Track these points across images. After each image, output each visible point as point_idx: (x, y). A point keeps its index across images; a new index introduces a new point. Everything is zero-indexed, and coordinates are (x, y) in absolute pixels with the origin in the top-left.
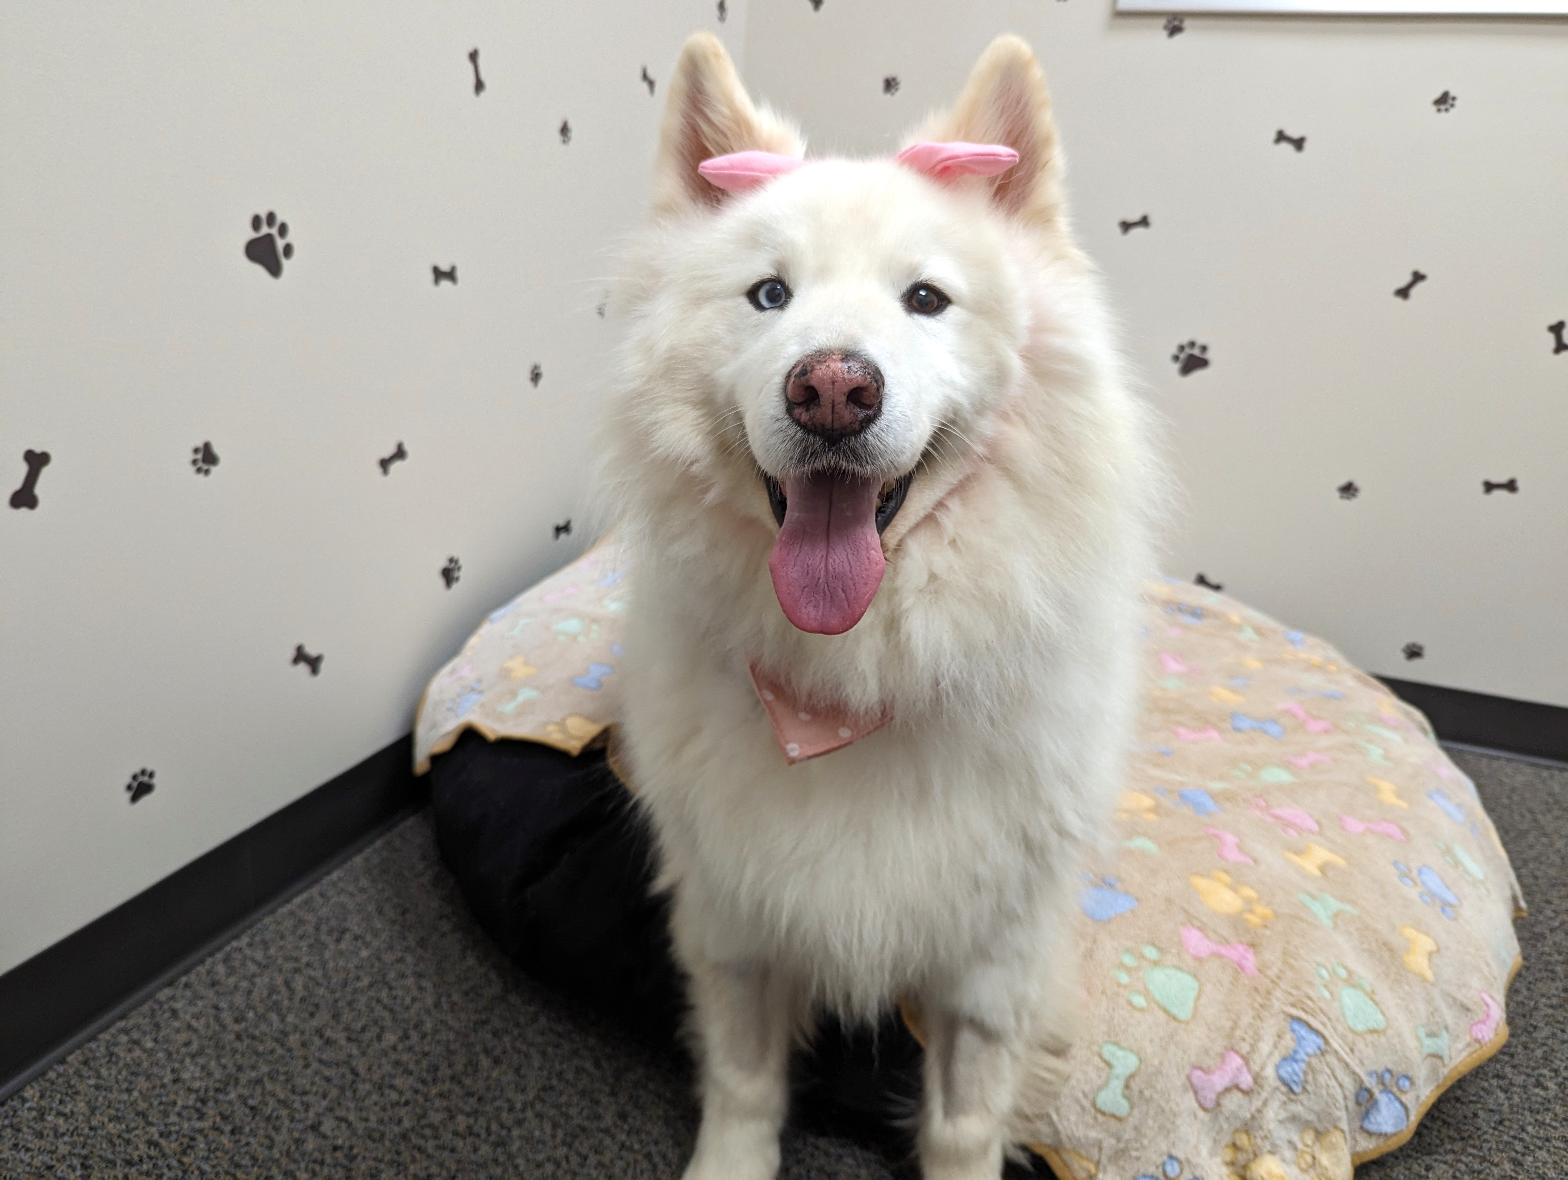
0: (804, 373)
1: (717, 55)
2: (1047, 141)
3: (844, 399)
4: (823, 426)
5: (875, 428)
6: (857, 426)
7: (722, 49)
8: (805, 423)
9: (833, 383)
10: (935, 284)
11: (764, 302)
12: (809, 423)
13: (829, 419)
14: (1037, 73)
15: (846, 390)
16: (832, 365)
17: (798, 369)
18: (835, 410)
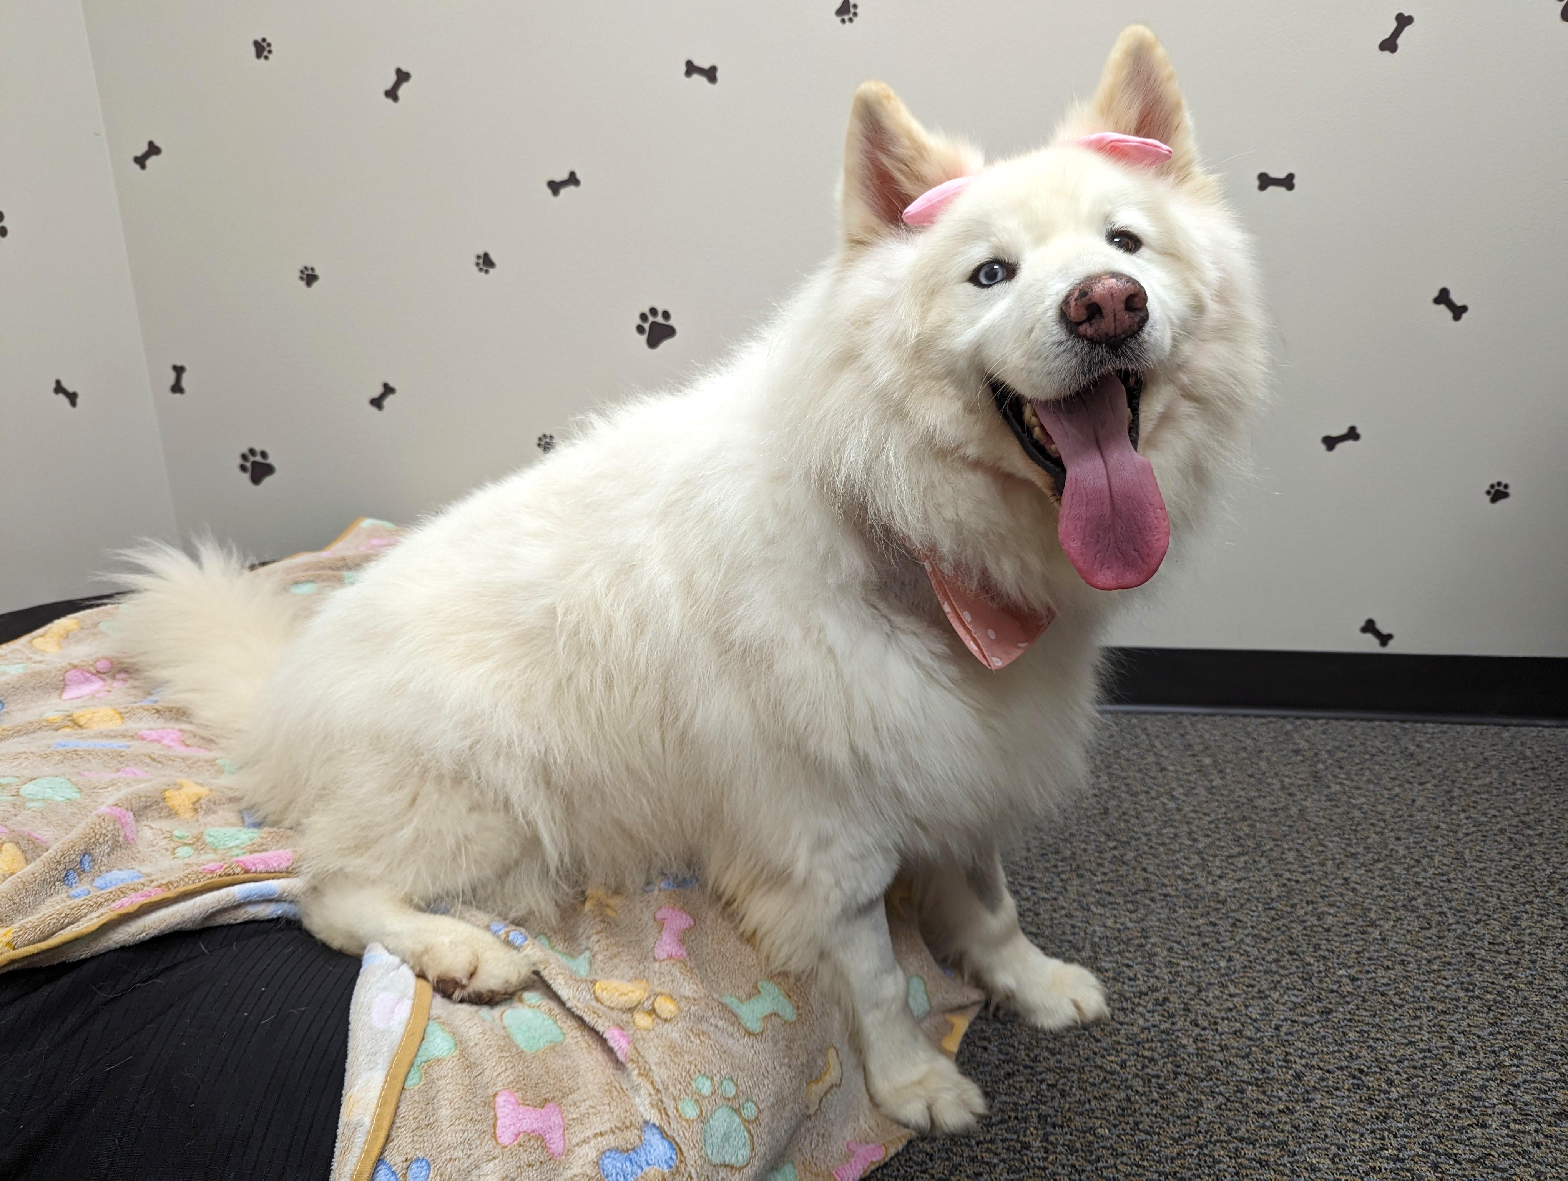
0: (1083, 294)
1: (888, 97)
2: (1178, 107)
3: (1122, 306)
4: (1107, 334)
5: (1147, 328)
6: (1136, 327)
7: (892, 93)
8: (1092, 335)
9: (1112, 295)
10: (1129, 229)
11: (983, 281)
12: (1095, 335)
13: (1113, 328)
14: (1160, 52)
15: (1123, 298)
16: (1106, 282)
17: (1076, 294)
18: (1117, 317)
